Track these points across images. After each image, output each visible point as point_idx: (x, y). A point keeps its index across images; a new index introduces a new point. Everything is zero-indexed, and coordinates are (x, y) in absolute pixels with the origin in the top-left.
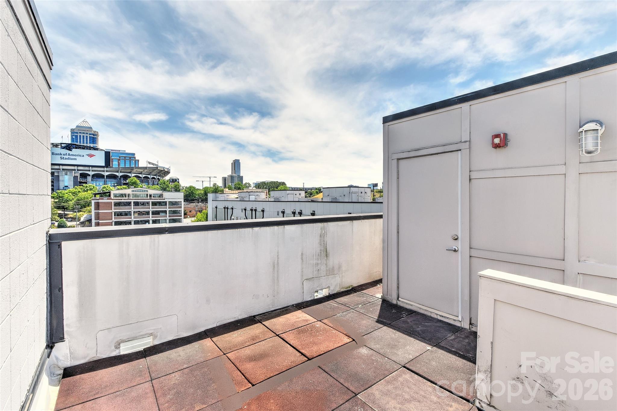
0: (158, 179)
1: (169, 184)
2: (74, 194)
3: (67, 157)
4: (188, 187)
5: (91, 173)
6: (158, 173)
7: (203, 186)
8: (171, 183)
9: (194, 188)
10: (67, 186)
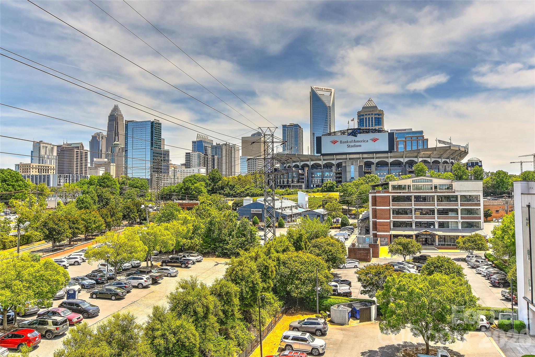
0: (452, 163)
1: (467, 169)
2: (357, 186)
3: (352, 144)
4: (495, 172)
5: (375, 161)
6: (452, 154)
7: (522, 170)
8: (469, 169)
9: (505, 173)
10: (353, 178)
